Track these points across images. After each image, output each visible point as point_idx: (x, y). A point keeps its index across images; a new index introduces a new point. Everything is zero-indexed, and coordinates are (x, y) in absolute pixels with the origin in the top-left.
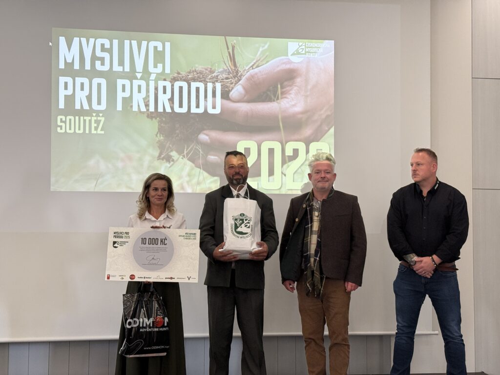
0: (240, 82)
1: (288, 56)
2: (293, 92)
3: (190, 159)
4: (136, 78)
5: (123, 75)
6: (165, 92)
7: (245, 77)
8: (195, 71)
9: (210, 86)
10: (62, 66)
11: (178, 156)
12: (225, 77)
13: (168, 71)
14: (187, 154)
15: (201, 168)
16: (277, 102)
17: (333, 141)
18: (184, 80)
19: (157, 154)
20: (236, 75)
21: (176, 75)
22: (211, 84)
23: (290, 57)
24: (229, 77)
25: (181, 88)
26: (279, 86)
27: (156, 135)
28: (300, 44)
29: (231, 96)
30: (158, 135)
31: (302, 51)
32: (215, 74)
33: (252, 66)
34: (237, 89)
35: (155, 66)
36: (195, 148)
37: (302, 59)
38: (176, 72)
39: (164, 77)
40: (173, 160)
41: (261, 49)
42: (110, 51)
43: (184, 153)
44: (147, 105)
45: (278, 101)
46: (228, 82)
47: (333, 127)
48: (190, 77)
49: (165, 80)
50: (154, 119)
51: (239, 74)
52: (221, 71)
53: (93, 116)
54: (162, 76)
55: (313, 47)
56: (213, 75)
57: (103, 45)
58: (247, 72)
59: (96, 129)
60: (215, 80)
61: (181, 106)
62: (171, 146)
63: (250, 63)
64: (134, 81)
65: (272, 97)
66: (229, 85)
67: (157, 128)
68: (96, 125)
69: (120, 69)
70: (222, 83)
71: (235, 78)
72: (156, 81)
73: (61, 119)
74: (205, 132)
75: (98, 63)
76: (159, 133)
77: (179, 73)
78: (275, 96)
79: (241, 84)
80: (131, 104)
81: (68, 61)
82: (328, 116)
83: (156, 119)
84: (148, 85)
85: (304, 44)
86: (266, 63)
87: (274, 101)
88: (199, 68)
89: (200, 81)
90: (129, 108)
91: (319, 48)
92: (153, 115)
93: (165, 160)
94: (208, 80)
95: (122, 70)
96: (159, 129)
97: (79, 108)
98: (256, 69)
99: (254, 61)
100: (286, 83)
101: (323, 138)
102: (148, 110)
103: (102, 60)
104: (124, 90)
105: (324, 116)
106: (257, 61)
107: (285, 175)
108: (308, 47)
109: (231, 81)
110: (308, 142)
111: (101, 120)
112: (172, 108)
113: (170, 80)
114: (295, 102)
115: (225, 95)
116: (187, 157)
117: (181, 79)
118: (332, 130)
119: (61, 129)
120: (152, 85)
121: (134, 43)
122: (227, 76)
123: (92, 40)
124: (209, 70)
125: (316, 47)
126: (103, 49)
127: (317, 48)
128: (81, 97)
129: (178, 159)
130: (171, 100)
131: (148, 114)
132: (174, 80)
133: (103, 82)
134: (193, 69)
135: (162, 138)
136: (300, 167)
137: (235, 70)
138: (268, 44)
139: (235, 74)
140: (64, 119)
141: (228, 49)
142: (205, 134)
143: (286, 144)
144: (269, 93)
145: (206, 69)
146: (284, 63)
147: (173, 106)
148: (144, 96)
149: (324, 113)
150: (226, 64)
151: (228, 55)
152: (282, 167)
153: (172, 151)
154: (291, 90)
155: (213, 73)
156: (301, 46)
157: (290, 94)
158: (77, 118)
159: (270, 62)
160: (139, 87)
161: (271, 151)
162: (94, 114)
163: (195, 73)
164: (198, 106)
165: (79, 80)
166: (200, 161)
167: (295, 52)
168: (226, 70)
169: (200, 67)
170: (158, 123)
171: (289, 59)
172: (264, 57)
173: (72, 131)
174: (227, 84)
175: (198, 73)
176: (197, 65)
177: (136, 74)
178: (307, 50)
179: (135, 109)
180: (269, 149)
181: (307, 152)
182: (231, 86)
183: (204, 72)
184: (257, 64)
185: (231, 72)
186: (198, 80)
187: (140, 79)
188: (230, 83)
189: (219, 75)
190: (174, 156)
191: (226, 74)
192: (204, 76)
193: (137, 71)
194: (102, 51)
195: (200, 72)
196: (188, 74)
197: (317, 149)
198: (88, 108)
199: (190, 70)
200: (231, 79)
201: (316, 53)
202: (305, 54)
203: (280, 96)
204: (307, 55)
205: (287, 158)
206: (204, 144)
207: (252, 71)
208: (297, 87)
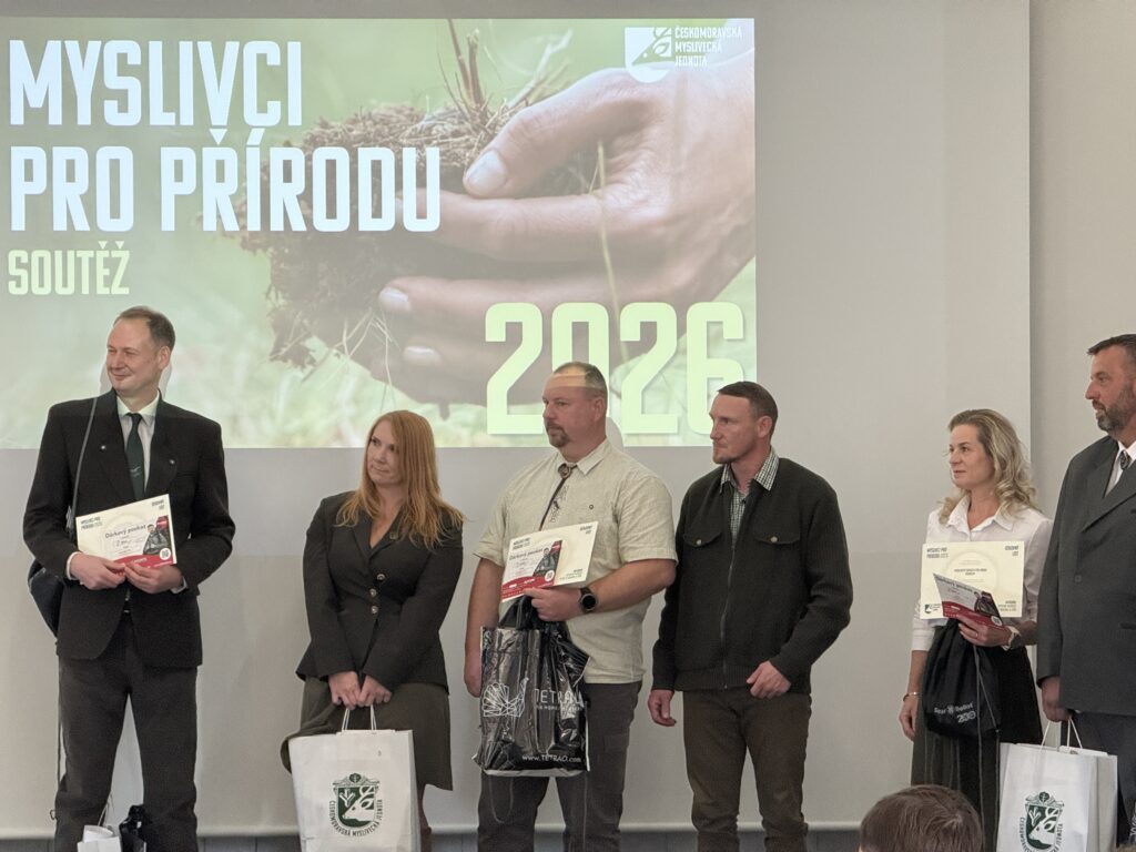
0: (493, 143)
1: (624, 65)
2: (640, 164)
3: (357, 358)
4: (212, 143)
5: (177, 136)
6: (288, 177)
7: (505, 127)
8: (370, 117)
9: (410, 155)
10: (17, 117)
11: (327, 349)
12: (450, 130)
14: (351, 344)
15: (386, 381)
16: (597, 196)
17: (753, 297)
18: (340, 144)
19: (268, 344)
20: (481, 125)
21: (317, 129)
22: (413, 149)
23: (630, 68)
24: (463, 130)
25: (331, 165)
26: (601, 150)
27: (267, 294)
28: (659, 31)
29: (468, 180)
30: (272, 294)
31: (665, 51)
32: (424, 123)
33: (525, 98)
34: (485, 163)
35: (262, 109)
36: (371, 328)
37: (665, 72)
38: (318, 121)
39: (284, 138)
40: (312, 362)
41: (549, 51)
42: (142, 73)
43: (341, 340)
44: (241, 215)
45: (599, 191)
46: (459, 143)
47: (754, 259)
48: (354, 133)
49: (288, 144)
50: (259, 251)
51: (491, 120)
52: (440, 115)
53: (100, 249)
54: (279, 135)
55: (695, 40)
56: (419, 126)
57: (122, 58)
58: (511, 115)
59: (108, 281)
60: (422, 140)
61: (331, 213)
62: (306, 321)
63: (520, 89)
64: (204, 149)
65: (582, 179)
66: (462, 151)
67: (269, 276)
68: (107, 272)
69: (169, 119)
70: (443, 148)
71: (478, 132)
72: (265, 148)
73: (18, 259)
74: (397, 282)
75: (110, 107)
76: (273, 288)
77: (324, 125)
78: (589, 179)
79: (493, 148)
80: (199, 213)
81: (32, 105)
82: (738, 230)
83: (265, 250)
84: (242, 161)
85: (669, 32)
86: (563, 89)
87: (587, 192)
88: (380, 107)
89: (381, 145)
90: (193, 223)
91: (712, 40)
92: (258, 241)
93: (290, 362)
94: (404, 141)
95: (173, 123)
96: (273, 278)
97: (65, 228)
98: (538, 104)
99: (532, 84)
100: (619, 142)
101: (725, 290)
102: (243, 227)
103: (122, 97)
104: (179, 177)
105: (726, 231)
106: (539, 84)
107: (619, 396)
108: (680, 40)
109: (467, 140)
110: (681, 306)
111: (119, 260)
112: (308, 220)
113: (301, 143)
114: (646, 191)
115: (452, 179)
116: (349, 352)
117: (331, 140)
118: (751, 267)
119: (19, 285)
120: (254, 157)
121: (206, 48)
122: (456, 127)
123: (94, 46)
124: (407, 112)
125: (703, 39)
128: (67, 197)
130: (306, 198)
131: (244, 239)
132: (313, 143)
133: (125, 155)
134: (364, 112)
135: (281, 301)
136: (660, 372)
137: (477, 110)
138: (569, 35)
139: (479, 120)
140: (25, 260)
141: (458, 52)
142: (398, 288)
143: (621, 308)
145: (399, 112)
146: (613, 86)
147: (312, 214)
148: (234, 189)
149: (726, 222)
150: (452, 95)
151: (457, 69)
152: (611, 372)
153: (309, 336)
154: (633, 160)
155: (417, 122)
156: (662, 36)
157: (633, 170)
158: (59, 254)
160: (220, 165)
161: (581, 331)
162: (103, 244)
163: (369, 123)
164: (377, 213)
165: (61, 154)
166: (386, 363)
167: (645, 55)
168: (455, 111)
169: (382, 104)
170: (272, 260)
171: (627, 74)
172: (560, 70)
173: (47, 290)
174: (457, 151)
175: (375, 124)
176: (373, 102)
177: (211, 130)
178: (678, 47)
179: (210, 224)
180: (574, 324)
181: (681, 329)
182: (467, 155)
183: (394, 120)
184: (539, 90)
185: (468, 116)
186: (376, 141)
187: (222, 145)
188: (463, 145)
189: (435, 125)
190: (314, 351)
191: (454, 124)
192: (394, 131)
193: (214, 123)
194: (121, 73)
195: (382, 120)
196: (350, 126)
197: (708, 323)
198: (87, 228)
199: (356, 115)
200: (467, 137)
201: (703, 54)
202: (673, 58)
203: (602, 177)
204: (679, 62)
205: (624, 350)
206: (394, 316)
207: (524, 113)
208: (649, 152)
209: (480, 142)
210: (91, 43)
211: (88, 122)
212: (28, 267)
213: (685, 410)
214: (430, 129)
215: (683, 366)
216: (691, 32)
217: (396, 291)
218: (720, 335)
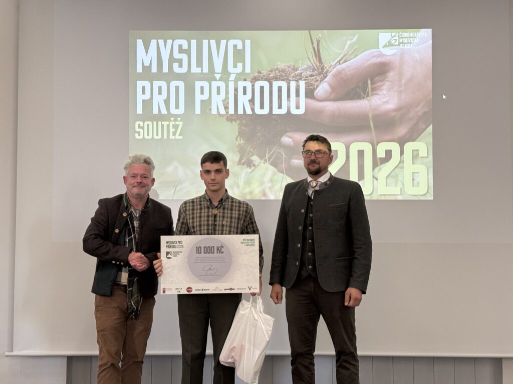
0: (326, 79)
1: (379, 48)
2: (385, 87)
3: (272, 164)
4: (215, 80)
5: (202, 77)
6: (245, 93)
7: (331, 73)
8: (277, 69)
9: (293, 84)
10: (139, 69)
11: (259, 161)
12: (309, 74)
13: (248, 70)
14: (269, 159)
15: (284, 173)
16: (367, 100)
17: (431, 140)
18: (266, 80)
19: (237, 158)
20: (322, 72)
21: (256, 74)
22: (294, 82)
23: (381, 49)
24: (314, 74)
25: (262, 88)
26: (369, 82)
27: (237, 139)
28: (393, 34)
29: (316, 94)
30: (239, 139)
31: (395, 42)
32: (299, 72)
33: (339, 62)
34: (323, 87)
35: (235, 66)
36: (278, 152)
37: (395, 51)
38: (257, 71)
39: (244, 77)
40: (254, 165)
41: (349, 43)
42: (188, 52)
43: (266, 157)
44: (226, 108)
45: (368, 98)
46: (313, 79)
47: (432, 125)
48: (271, 75)
49: (245, 80)
50: (234, 122)
51: (325, 71)
52: (305, 68)
53: (171, 121)
54: (242, 76)
55: (407, 38)
56: (297, 73)
57: (180, 46)
58: (333, 68)
59: (174, 134)
60: (298, 78)
61: (262, 107)
62: (251, 150)
63: (337, 58)
64: (212, 82)
65: (362, 94)
66: (314, 82)
67: (237, 132)
68: (174, 130)
69: (198, 70)
70: (306, 81)
71: (320, 75)
72: (236, 81)
73: (139, 125)
74: (288, 134)
75: (176, 65)
76: (239, 136)
77: (260, 72)
78: (364, 93)
79: (326, 81)
80: (210, 107)
81: (145, 65)
82: (425, 113)
83: (236, 121)
84: (227, 87)
85: (397, 35)
86: (354, 58)
87: (364, 98)
88: (281, 65)
89: (282, 80)
90: (208, 111)
91: (415, 37)
92: (233, 118)
93: (245, 165)
94: (291, 79)
95: (200, 72)
96: (239, 132)
97: (157, 113)
98: (344, 64)
99: (342, 56)
100: (376, 78)
101: (420, 137)
102: (227, 113)
103: (180, 62)
104: (202, 93)
105: (420, 113)
106: (344, 56)
107: (377, 179)
108: (401, 38)
109: (316, 78)
110: (402, 143)
111: (178, 125)
112: (253, 110)
113: (250, 79)
114: (387, 98)
115: (310, 94)
116: (269, 161)
117: (262, 78)
118: (430, 129)
119: (139, 135)
120: (231, 86)
121: (213, 42)
122: (312, 73)
123: (169, 42)
124: (292, 67)
125: (411, 37)
126: (181, 50)
127: (413, 37)
128: (158, 101)
129: (260, 163)
130: (252, 101)
131: (228, 117)
132: (255, 80)
133: (181, 85)
134: (275, 67)
135: (242, 142)
136: (393, 170)
137: (320, 66)
138: (357, 36)
139: (320, 70)
140: (142, 125)
141: (312, 44)
142: (288, 136)
143: (377, 145)
144: (358, 90)
145: (289, 67)
146: (374, 57)
147: (254, 107)
148: (224, 97)
149: (420, 110)
150: (310, 60)
151: (312, 50)
152: (373, 169)
153: (253, 155)
154: (382, 85)
155: (296, 71)
156: (394, 36)
157: (382, 90)
158: (155, 123)
159: (359, 56)
160: (218, 88)
161: (361, 153)
162: (172, 119)
163: (277, 72)
164: (280, 107)
165: (157, 84)
166: (284, 166)
167: (387, 44)
168: (311, 67)
169: (283, 64)
170: (238, 126)
171: (380, 52)
172: (353, 50)
173: (150, 137)
174: (312, 82)
175: (280, 72)
176: (279, 63)
177: (215, 75)
179: (214, 112)
180: (359, 151)
181: (402, 153)
182: (316, 84)
183: (287, 70)
184: (345, 58)
185: (316, 69)
186: (280, 78)
187: (219, 80)
188: (314, 80)
189: (303, 72)
190: (255, 161)
191: (310, 71)
192: (287, 75)
193: (216, 72)
194: (180, 52)
195: (282, 70)
196: (270, 73)
197: (413, 150)
198: (166, 113)
199: (272, 68)
200: (316, 77)
201: (410, 43)
202: (399, 45)
203: (370, 92)
204: (401, 47)
205: (379, 161)
206: (287, 148)
207: (339, 67)
208: (389, 83)
209: (321, 79)
210: (168, 41)
211: (167, 71)
212: (143, 128)
213: (404, 185)
214: (301, 74)
215: (403, 168)
216: (406, 34)
217: (287, 138)
218: (418, 155)
